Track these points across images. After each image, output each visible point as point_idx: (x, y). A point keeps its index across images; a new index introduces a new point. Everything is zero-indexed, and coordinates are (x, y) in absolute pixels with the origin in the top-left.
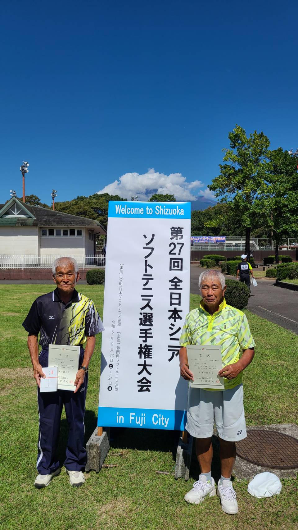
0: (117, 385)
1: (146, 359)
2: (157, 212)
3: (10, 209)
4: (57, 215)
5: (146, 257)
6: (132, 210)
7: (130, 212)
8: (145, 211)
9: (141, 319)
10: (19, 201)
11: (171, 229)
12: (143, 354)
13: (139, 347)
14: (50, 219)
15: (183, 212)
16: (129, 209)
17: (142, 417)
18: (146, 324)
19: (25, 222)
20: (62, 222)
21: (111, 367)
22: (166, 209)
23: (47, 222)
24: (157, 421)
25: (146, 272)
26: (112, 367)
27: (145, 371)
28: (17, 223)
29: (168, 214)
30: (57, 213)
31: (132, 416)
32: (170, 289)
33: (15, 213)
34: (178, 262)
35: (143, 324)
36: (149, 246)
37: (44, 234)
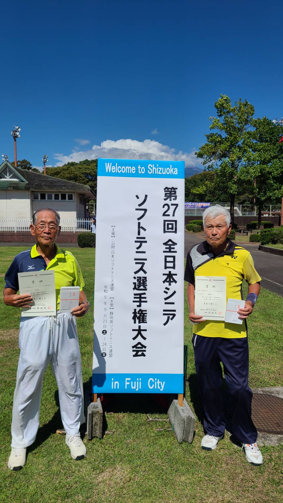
0: (111, 351)
1: (141, 324)
2: (150, 171)
3: (2, 173)
4: (49, 179)
5: (139, 219)
6: (123, 168)
7: (121, 170)
8: (137, 170)
9: (134, 283)
10: (11, 165)
11: (165, 189)
12: (138, 319)
13: (134, 312)
14: (42, 184)
15: (177, 171)
16: (120, 167)
17: (138, 382)
18: (140, 288)
19: (17, 186)
20: (54, 186)
21: (104, 333)
22: (159, 168)
23: (39, 186)
24: (153, 385)
25: (140, 235)
26: (106, 332)
27: (139, 336)
28: (9, 187)
29: (161, 173)
30: (48, 178)
31: (128, 381)
32: (164, 252)
33: (7, 176)
34: (172, 224)
35: (137, 288)
36: (141, 207)
37: (36, 198)
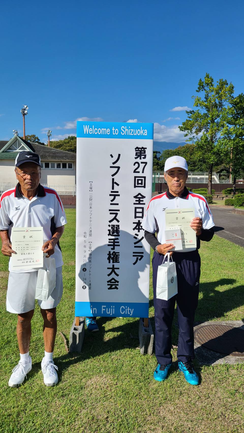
0: (90, 284)
1: (114, 264)
5: (113, 175)
6: (99, 130)
7: (97, 132)
8: (111, 131)
9: (109, 230)
11: (136, 149)
12: (112, 260)
13: (108, 253)
15: (146, 132)
16: (96, 129)
17: (112, 309)
18: (114, 234)
22: (131, 130)
24: (124, 311)
25: (114, 189)
27: (113, 273)
29: (133, 134)
31: (104, 308)
32: (134, 204)
34: (142, 180)
35: (111, 234)
36: (115, 165)
